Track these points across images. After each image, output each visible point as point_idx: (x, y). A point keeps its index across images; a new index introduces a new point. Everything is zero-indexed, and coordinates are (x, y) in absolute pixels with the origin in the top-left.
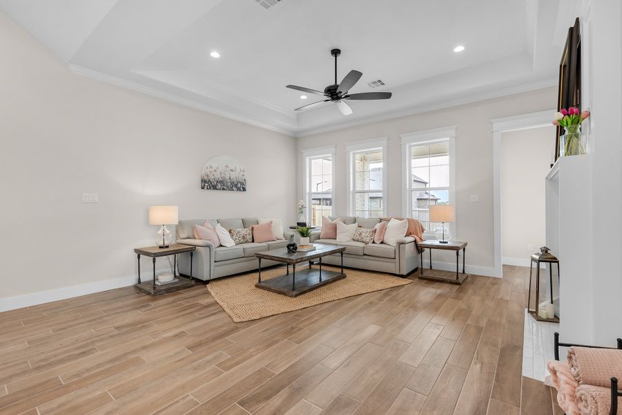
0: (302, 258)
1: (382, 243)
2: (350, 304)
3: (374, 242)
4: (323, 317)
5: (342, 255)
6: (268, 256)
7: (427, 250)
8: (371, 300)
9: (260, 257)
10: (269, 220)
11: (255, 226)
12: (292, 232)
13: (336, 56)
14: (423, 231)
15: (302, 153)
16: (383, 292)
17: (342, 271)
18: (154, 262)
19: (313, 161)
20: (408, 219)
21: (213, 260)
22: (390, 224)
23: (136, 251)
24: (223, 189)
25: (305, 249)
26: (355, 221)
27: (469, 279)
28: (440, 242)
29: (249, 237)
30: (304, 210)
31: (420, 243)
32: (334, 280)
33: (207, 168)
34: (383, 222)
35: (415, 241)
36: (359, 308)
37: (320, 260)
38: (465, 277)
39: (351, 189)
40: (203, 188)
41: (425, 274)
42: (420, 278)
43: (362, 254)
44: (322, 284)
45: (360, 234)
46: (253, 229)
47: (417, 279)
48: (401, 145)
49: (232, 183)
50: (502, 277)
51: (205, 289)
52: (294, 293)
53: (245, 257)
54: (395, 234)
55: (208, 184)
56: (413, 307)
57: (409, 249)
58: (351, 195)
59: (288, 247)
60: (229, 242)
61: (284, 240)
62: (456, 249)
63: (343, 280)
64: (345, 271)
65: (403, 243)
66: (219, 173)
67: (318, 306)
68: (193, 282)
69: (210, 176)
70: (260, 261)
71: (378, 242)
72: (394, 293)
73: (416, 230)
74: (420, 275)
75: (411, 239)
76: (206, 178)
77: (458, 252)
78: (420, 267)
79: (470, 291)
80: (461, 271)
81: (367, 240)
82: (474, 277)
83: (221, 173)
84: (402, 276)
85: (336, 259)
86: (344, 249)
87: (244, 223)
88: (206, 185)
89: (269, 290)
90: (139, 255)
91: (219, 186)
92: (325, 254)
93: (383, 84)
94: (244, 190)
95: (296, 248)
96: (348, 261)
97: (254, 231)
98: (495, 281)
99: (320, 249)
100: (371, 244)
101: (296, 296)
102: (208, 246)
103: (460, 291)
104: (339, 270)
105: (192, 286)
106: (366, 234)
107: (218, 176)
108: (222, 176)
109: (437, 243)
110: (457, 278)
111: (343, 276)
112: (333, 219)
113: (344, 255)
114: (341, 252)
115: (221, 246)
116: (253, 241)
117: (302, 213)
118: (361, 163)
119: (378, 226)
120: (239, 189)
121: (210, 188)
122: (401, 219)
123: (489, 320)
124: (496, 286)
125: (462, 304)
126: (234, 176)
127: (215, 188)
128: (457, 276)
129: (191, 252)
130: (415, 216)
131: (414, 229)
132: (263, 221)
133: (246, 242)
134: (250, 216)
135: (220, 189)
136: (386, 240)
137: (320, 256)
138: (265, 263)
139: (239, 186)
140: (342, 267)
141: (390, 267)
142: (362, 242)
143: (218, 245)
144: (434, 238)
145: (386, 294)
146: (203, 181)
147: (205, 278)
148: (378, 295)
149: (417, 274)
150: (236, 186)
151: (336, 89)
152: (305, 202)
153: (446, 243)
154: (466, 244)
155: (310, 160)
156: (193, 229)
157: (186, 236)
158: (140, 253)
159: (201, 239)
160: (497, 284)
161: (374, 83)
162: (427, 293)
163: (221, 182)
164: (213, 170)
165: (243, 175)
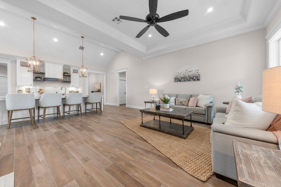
17: (191, 124)
24: (185, 81)
33: (177, 73)
46: (189, 99)
69: (178, 76)
76: (176, 77)
83: (183, 74)
88: (176, 80)
97: (190, 101)
107: (182, 76)
108: (185, 75)
116: (188, 105)
120: (195, 80)
121: (178, 81)
127: (180, 81)
135: (183, 81)
146: (175, 79)
150: (193, 78)
163: (184, 78)
164: (179, 74)
165: (198, 72)
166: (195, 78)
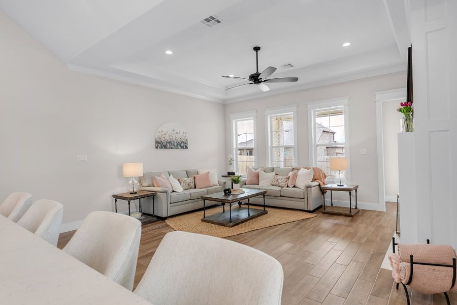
0: (236, 199)
1: (294, 187)
2: (271, 231)
3: (288, 187)
4: (253, 239)
5: (264, 197)
6: (211, 198)
7: (329, 192)
8: (286, 228)
9: (204, 199)
10: (207, 171)
11: (196, 176)
12: (224, 180)
13: (257, 52)
14: (325, 177)
15: (229, 116)
16: (295, 223)
17: (265, 209)
18: (129, 204)
19: (238, 122)
20: (313, 168)
21: (169, 202)
22: (300, 172)
23: (114, 196)
24: (171, 148)
25: (237, 193)
26: (273, 170)
27: (360, 213)
28: (338, 185)
29: (192, 185)
30: (232, 162)
31: (323, 186)
32: (259, 215)
33: (159, 132)
34: (295, 171)
35: (319, 185)
36: (278, 233)
37: (249, 201)
38: (357, 211)
39: (269, 145)
40: (157, 148)
41: (327, 210)
42: (323, 213)
43: (279, 196)
44: (250, 218)
45: (277, 180)
46: (195, 178)
47: (321, 214)
48: (307, 111)
49: (178, 143)
50: (385, 211)
51: (164, 224)
52: (231, 224)
53: (192, 199)
54: (304, 179)
55: (161, 145)
56: (317, 232)
57: (315, 191)
58: (269, 150)
59: (225, 191)
60: (179, 189)
61: (219, 186)
62: (349, 190)
63: (265, 215)
64: (266, 209)
65: (310, 187)
66: (168, 136)
67: (249, 233)
68: (155, 218)
69: (162, 138)
70: (204, 202)
71: (291, 186)
72: (303, 224)
73: (320, 176)
74: (323, 211)
75: (316, 183)
76: (159, 140)
77: (350, 193)
78: (323, 205)
79: (359, 221)
80: (353, 206)
81: (283, 185)
82: (364, 211)
84: (310, 212)
85: (260, 200)
86: (265, 192)
87: (188, 174)
88: (159, 145)
89: (212, 222)
90: (116, 199)
91: (168, 146)
92: (252, 196)
93: (292, 66)
94: (186, 147)
95: (230, 192)
96: (269, 201)
97: (196, 180)
98: (379, 214)
99: (247, 192)
100: (285, 188)
101: (232, 226)
102: (166, 192)
103: (352, 221)
104: (262, 208)
105: (155, 221)
106: (281, 179)
107: (167, 138)
108: (171, 137)
109: (335, 186)
110: (350, 212)
111: (266, 213)
112: (255, 169)
113: (265, 197)
114: (264, 194)
115: (173, 191)
116: (195, 187)
117: (231, 164)
118: (277, 121)
119: (291, 174)
120: (182, 147)
121: (162, 148)
122: (308, 169)
123: (368, 239)
124: (379, 217)
125: (351, 230)
126: (179, 137)
127: (165, 147)
128: (350, 210)
129: (153, 196)
130: (319, 165)
131: (318, 175)
132: (202, 172)
133: (190, 188)
134: (191, 168)
135: (169, 148)
136: (297, 185)
137: (248, 198)
138: (208, 203)
139: (183, 145)
140: (264, 206)
141: (300, 205)
142: (279, 186)
143: (171, 191)
144: (333, 182)
145: (298, 224)
146: (157, 142)
147: (164, 215)
148: (292, 225)
149: (321, 210)
150: (180, 145)
151: (258, 76)
152: (233, 156)
153: (343, 186)
154: (357, 187)
155: (236, 122)
156: (153, 179)
157: (147, 184)
158: (116, 197)
159: (159, 187)
160: (380, 216)
161: (285, 66)
162: (327, 223)
163: (170, 142)
164: (163, 133)
165: (186, 136)
166: (182, 145)
